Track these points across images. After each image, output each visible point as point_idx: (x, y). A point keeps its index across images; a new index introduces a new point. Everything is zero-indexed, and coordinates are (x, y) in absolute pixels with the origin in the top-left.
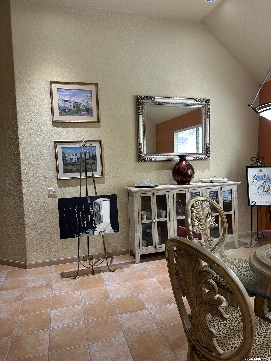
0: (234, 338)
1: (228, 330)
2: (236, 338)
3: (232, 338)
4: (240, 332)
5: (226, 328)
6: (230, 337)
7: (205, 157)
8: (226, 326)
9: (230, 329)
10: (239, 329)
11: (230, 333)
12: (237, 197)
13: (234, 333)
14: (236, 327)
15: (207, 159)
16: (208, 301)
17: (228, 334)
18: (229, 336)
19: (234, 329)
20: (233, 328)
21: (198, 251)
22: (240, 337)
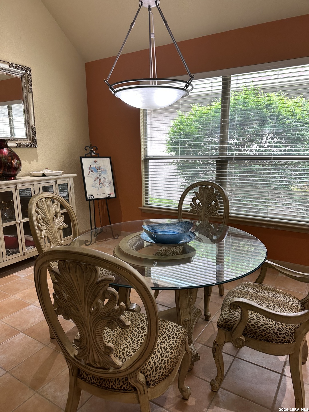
0: (122, 343)
1: (113, 337)
2: (124, 342)
3: (120, 345)
4: (125, 334)
5: (110, 336)
6: (118, 344)
7: (31, 144)
8: (110, 334)
9: (114, 336)
10: (123, 332)
11: (116, 339)
12: (73, 191)
13: (120, 338)
14: (119, 331)
15: (34, 147)
16: (107, 314)
17: (114, 342)
18: (116, 344)
19: (119, 334)
20: (117, 333)
21: (97, 257)
22: (127, 340)
